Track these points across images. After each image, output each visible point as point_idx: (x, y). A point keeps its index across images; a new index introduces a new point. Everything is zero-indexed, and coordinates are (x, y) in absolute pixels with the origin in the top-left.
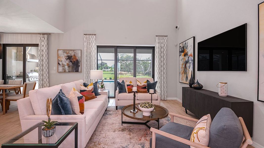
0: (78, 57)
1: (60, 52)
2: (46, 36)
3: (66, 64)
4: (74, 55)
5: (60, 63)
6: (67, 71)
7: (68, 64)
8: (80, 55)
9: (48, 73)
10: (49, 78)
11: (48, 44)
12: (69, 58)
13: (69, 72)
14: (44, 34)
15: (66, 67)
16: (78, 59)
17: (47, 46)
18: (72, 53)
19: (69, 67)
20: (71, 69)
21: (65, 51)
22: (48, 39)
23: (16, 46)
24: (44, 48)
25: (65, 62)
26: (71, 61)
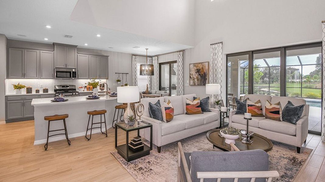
0: (206, 70)
1: (192, 66)
2: (181, 53)
3: (195, 77)
4: (202, 68)
5: (192, 76)
6: (196, 84)
7: (197, 78)
8: (207, 68)
9: (183, 86)
10: (184, 90)
11: (183, 60)
12: (198, 71)
13: (198, 85)
14: (180, 51)
15: (196, 80)
16: (205, 72)
17: (182, 62)
18: (200, 66)
19: (198, 80)
20: (199, 82)
21: (195, 65)
22: (183, 55)
23: (167, 64)
24: (180, 64)
25: (195, 75)
26: (200, 75)
